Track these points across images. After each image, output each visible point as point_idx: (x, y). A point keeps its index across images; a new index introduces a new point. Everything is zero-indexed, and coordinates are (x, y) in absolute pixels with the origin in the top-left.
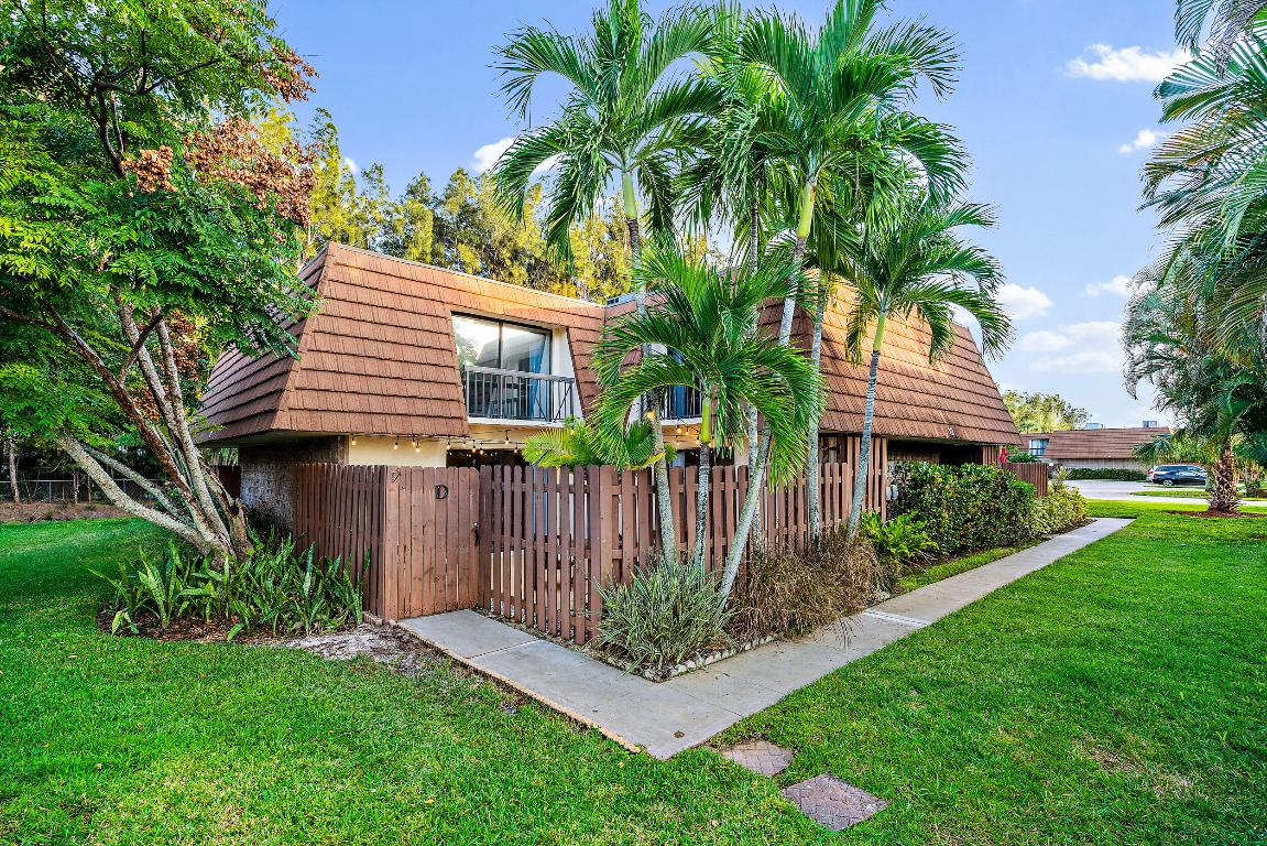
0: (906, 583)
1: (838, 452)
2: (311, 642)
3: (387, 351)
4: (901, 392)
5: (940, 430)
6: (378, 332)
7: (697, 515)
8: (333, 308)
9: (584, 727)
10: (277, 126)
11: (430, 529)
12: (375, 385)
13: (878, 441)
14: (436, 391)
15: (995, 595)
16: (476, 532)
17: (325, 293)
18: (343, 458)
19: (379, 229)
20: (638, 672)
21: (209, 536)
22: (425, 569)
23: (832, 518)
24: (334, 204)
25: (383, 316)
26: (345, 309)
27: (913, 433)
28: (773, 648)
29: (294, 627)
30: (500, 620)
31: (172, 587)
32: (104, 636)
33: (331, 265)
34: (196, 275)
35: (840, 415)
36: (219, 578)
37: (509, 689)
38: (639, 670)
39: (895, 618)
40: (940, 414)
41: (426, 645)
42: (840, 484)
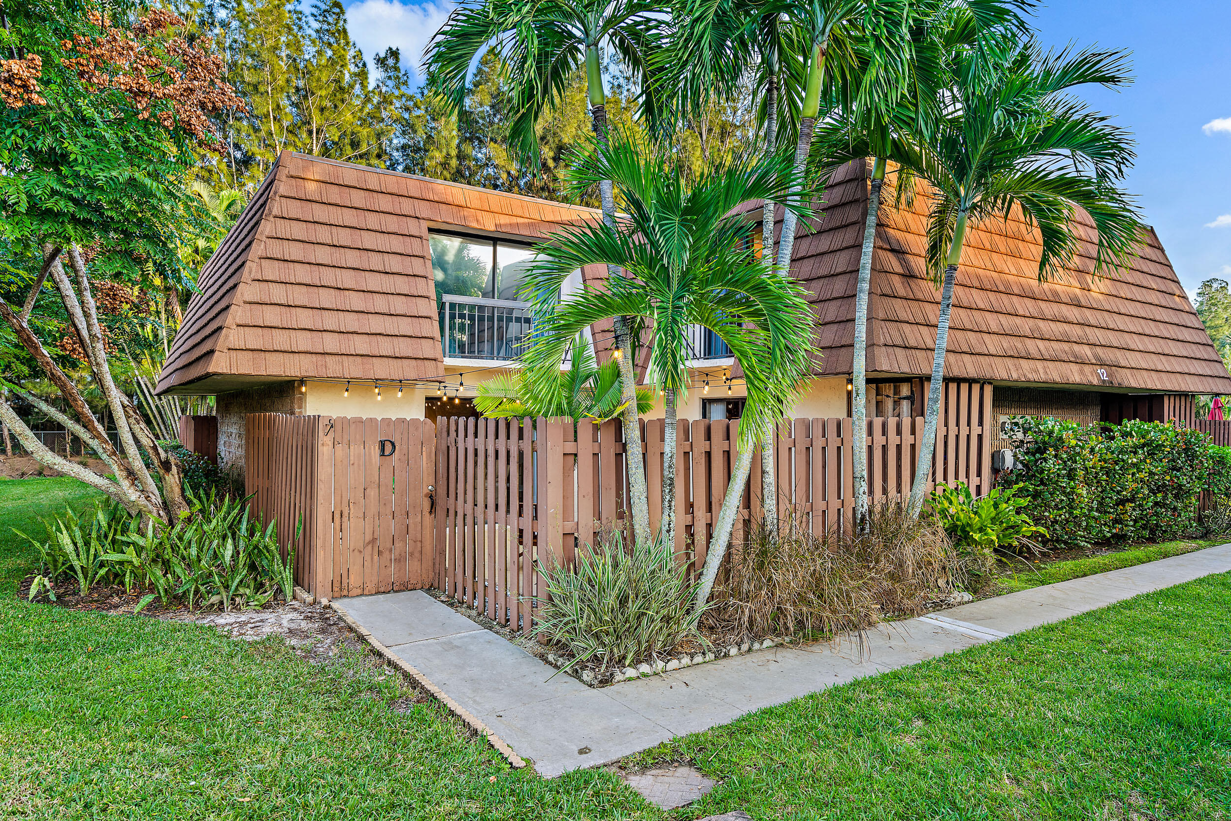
0: (1003, 582)
1: (912, 404)
2: (226, 619)
3: (347, 279)
4: (1018, 320)
5: (1082, 372)
6: (338, 257)
7: (662, 481)
8: (285, 229)
9: (475, 733)
10: (275, 12)
11: (372, 493)
12: (330, 321)
13: (953, 387)
14: (405, 326)
15: (1127, 605)
16: (431, 497)
17: (275, 211)
18: (300, 407)
19: (397, 128)
20: (576, 674)
21: (133, 495)
22: (367, 541)
23: (885, 491)
24: (343, 101)
25: (344, 237)
26: (298, 230)
27: (1031, 376)
28: (770, 656)
29: (211, 600)
30: (451, 605)
31: (92, 551)
32: (17, 602)
33: (284, 178)
34: (71, 198)
35: (909, 352)
36: (141, 542)
37: (414, 684)
38: (577, 671)
39: (964, 628)
40: (1086, 351)
41: (351, 629)
42: (913, 447)
